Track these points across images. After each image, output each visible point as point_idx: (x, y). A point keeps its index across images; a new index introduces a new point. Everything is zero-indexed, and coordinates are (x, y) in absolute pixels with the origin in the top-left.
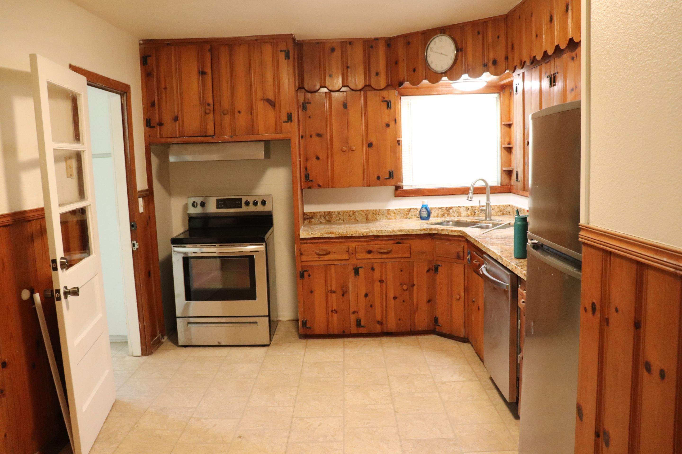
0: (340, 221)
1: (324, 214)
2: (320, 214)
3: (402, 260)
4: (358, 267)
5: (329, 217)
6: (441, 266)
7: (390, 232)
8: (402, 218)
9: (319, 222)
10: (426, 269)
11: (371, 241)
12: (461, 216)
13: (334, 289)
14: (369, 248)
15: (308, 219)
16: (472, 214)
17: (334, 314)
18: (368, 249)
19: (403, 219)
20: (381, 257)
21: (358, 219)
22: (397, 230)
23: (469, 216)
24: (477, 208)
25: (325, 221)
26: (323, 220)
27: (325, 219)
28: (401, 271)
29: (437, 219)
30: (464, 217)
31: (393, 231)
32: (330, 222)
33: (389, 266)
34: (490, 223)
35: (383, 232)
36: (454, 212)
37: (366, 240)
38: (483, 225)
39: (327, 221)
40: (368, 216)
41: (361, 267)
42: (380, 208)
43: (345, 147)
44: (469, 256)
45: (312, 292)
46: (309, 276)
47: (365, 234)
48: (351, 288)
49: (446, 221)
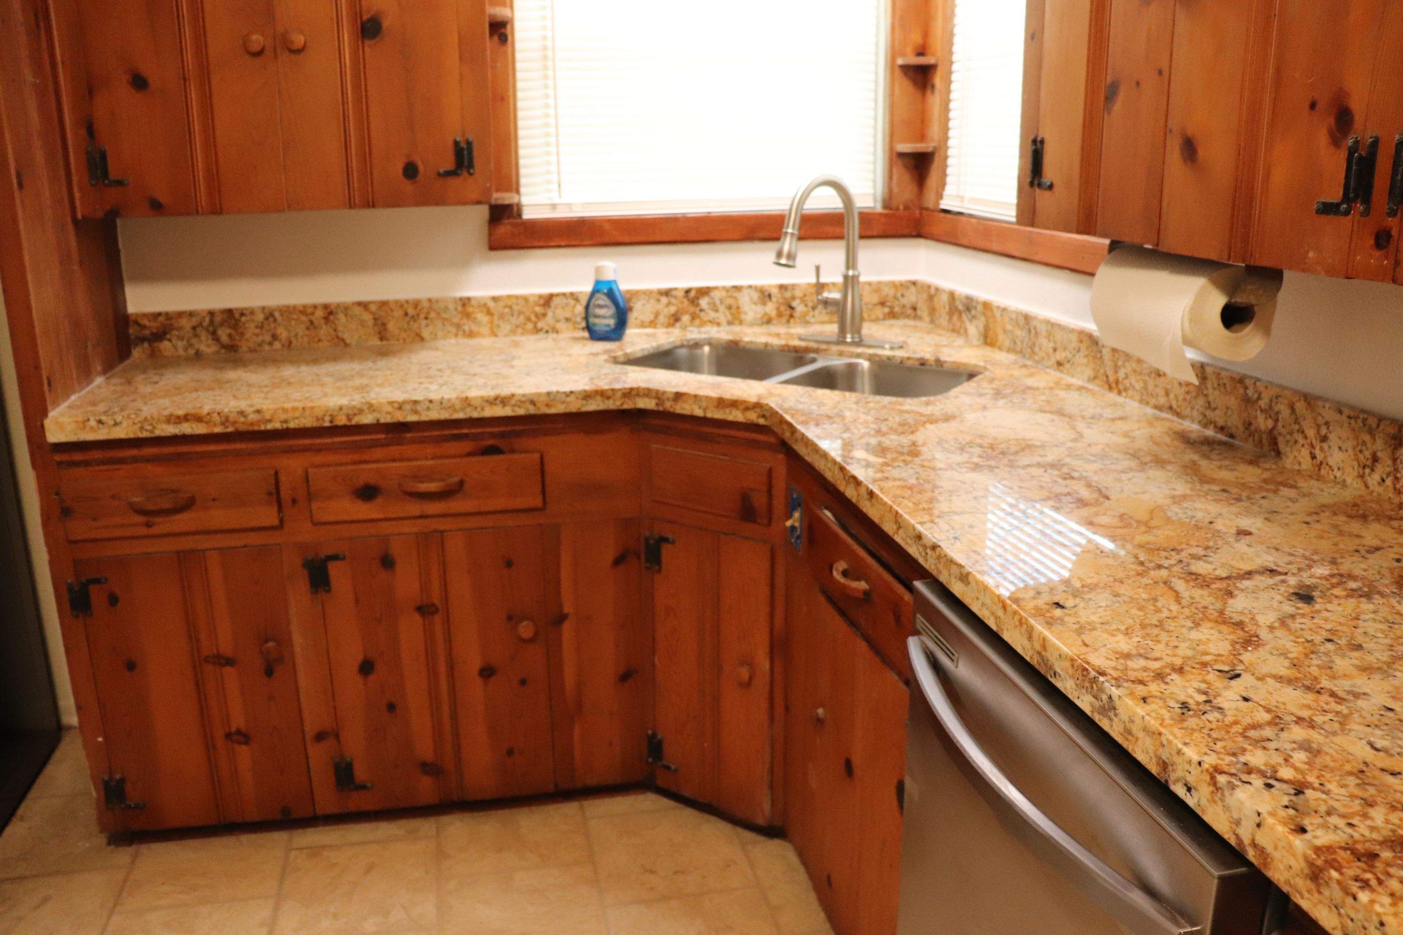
0: (277, 345)
1: (207, 320)
2: (195, 321)
3: (510, 522)
4: (323, 554)
5: (232, 332)
6: (673, 543)
7: (452, 408)
8: (520, 330)
9: (191, 352)
10: (610, 555)
11: (374, 445)
12: (741, 323)
13: (226, 646)
14: (367, 473)
15: (143, 339)
16: (780, 315)
17: (237, 747)
18: (361, 482)
19: (523, 334)
20: (418, 513)
21: (346, 336)
22: (482, 398)
23: (769, 321)
24: (798, 293)
25: (214, 348)
26: (206, 346)
27: (217, 339)
28: (509, 564)
29: (653, 335)
30: (752, 325)
31: (466, 402)
32: (236, 351)
33: (456, 548)
34: (859, 356)
35: (419, 408)
36: (714, 304)
37: (352, 442)
38: (835, 361)
39: (223, 346)
40: (384, 325)
41: (335, 558)
42: (434, 294)
43: (263, 35)
44: (797, 515)
45: (131, 666)
46: (113, 600)
47: (342, 421)
48: (298, 641)
49: (685, 343)
